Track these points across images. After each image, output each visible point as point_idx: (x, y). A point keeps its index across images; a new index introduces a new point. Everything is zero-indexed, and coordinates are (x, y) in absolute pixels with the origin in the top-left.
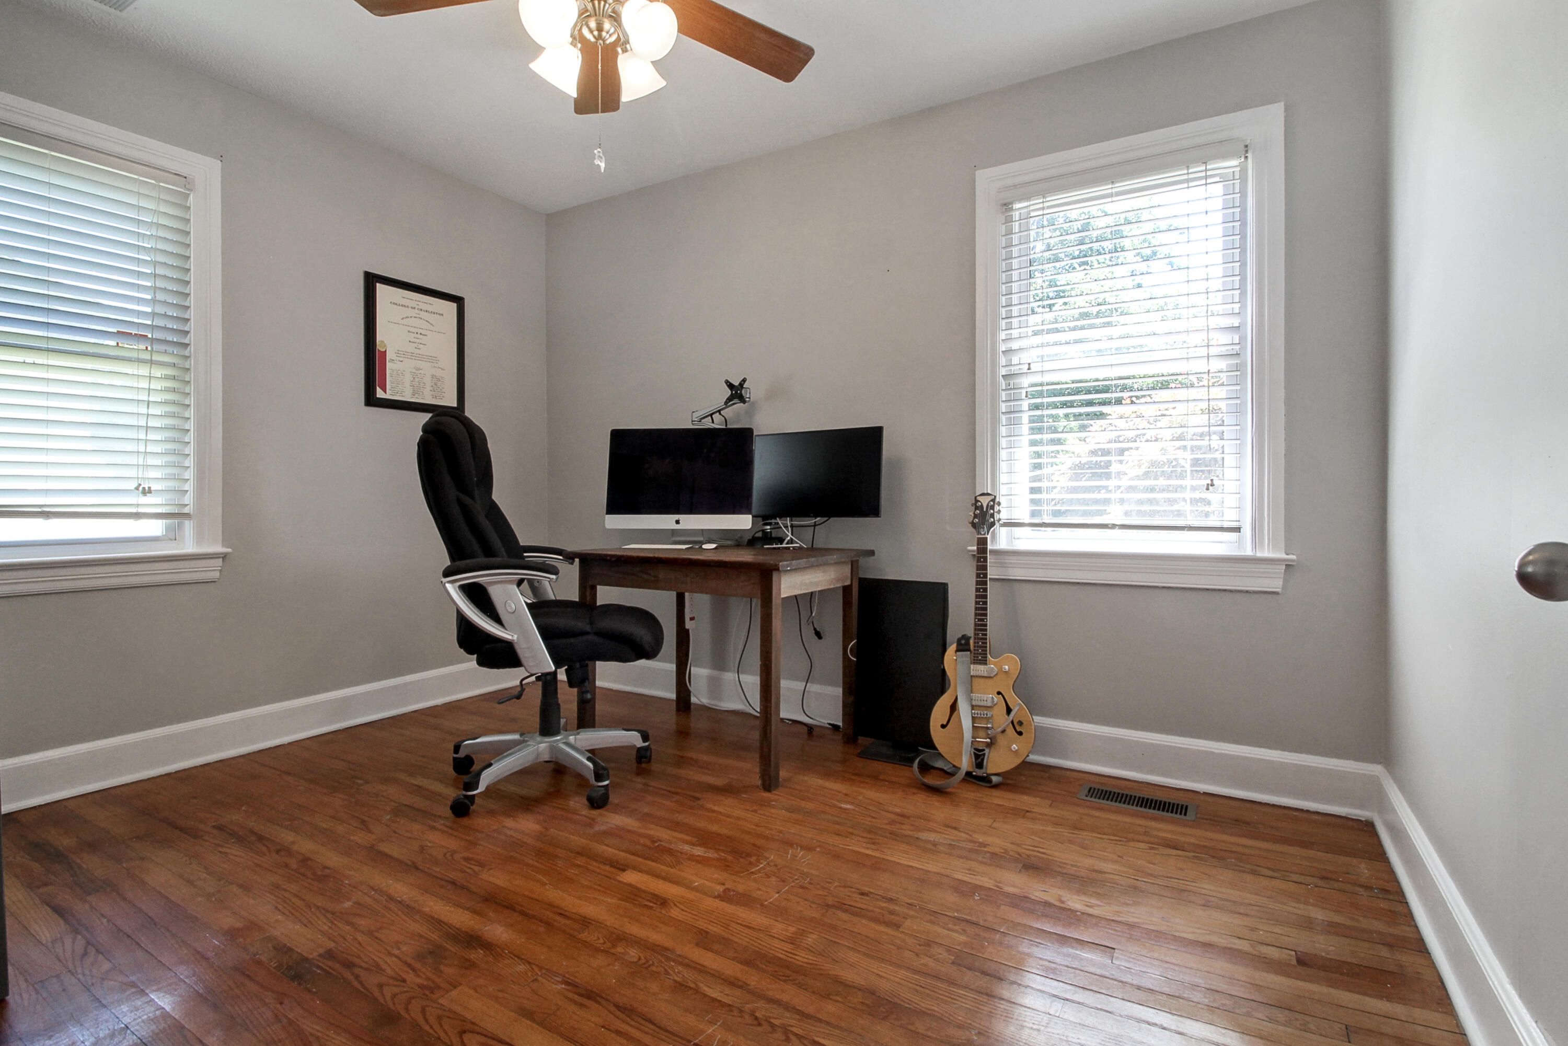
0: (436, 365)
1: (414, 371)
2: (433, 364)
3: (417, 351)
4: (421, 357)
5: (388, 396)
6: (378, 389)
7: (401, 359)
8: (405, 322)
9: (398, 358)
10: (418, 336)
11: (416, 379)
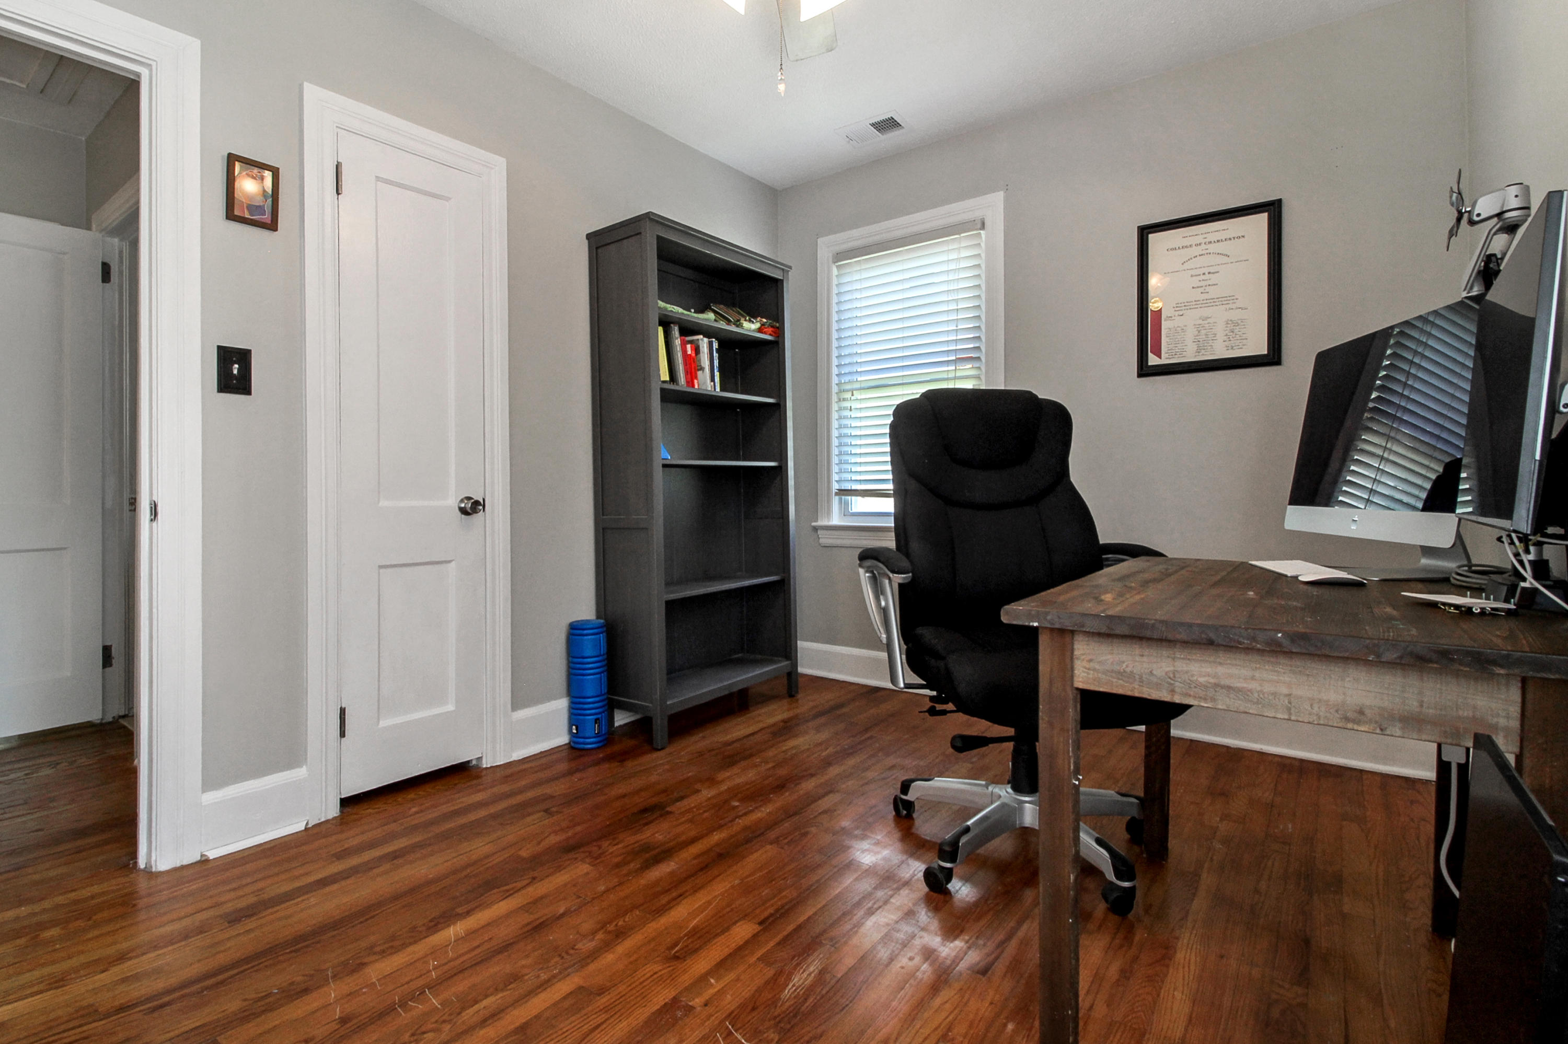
0: (1234, 306)
1: (1201, 322)
2: (1228, 306)
3: (1205, 296)
4: (1211, 303)
5: (1165, 360)
6: (1150, 355)
7: (1181, 313)
8: (1186, 266)
9: (1177, 313)
10: (1207, 277)
11: (1203, 332)
